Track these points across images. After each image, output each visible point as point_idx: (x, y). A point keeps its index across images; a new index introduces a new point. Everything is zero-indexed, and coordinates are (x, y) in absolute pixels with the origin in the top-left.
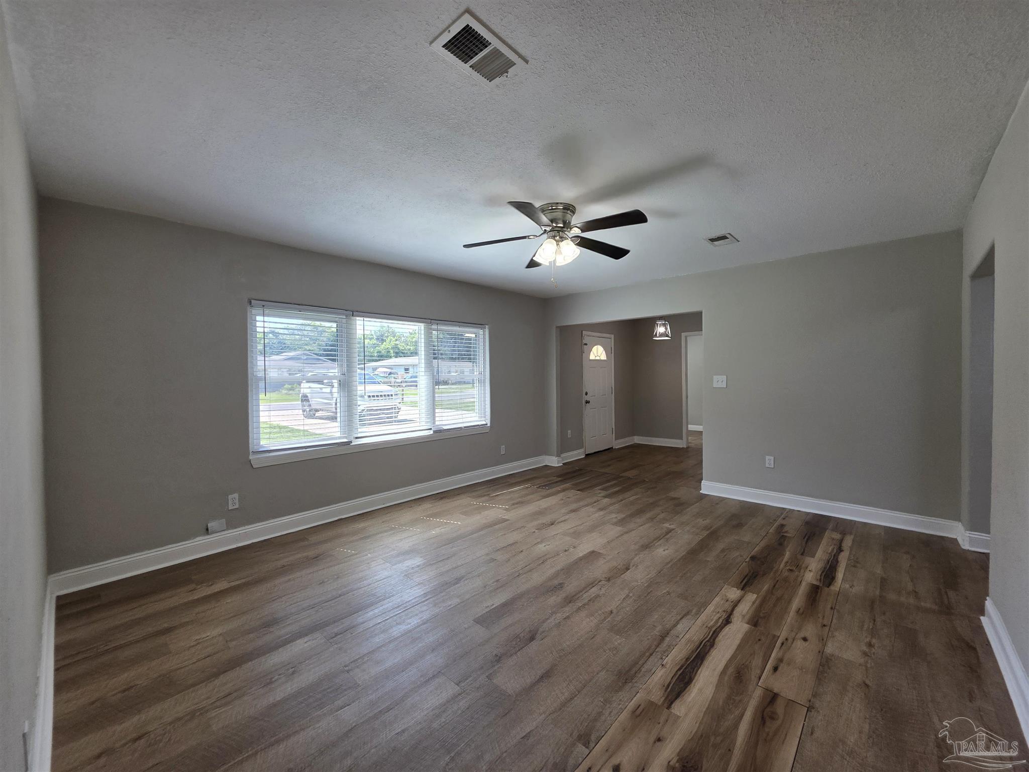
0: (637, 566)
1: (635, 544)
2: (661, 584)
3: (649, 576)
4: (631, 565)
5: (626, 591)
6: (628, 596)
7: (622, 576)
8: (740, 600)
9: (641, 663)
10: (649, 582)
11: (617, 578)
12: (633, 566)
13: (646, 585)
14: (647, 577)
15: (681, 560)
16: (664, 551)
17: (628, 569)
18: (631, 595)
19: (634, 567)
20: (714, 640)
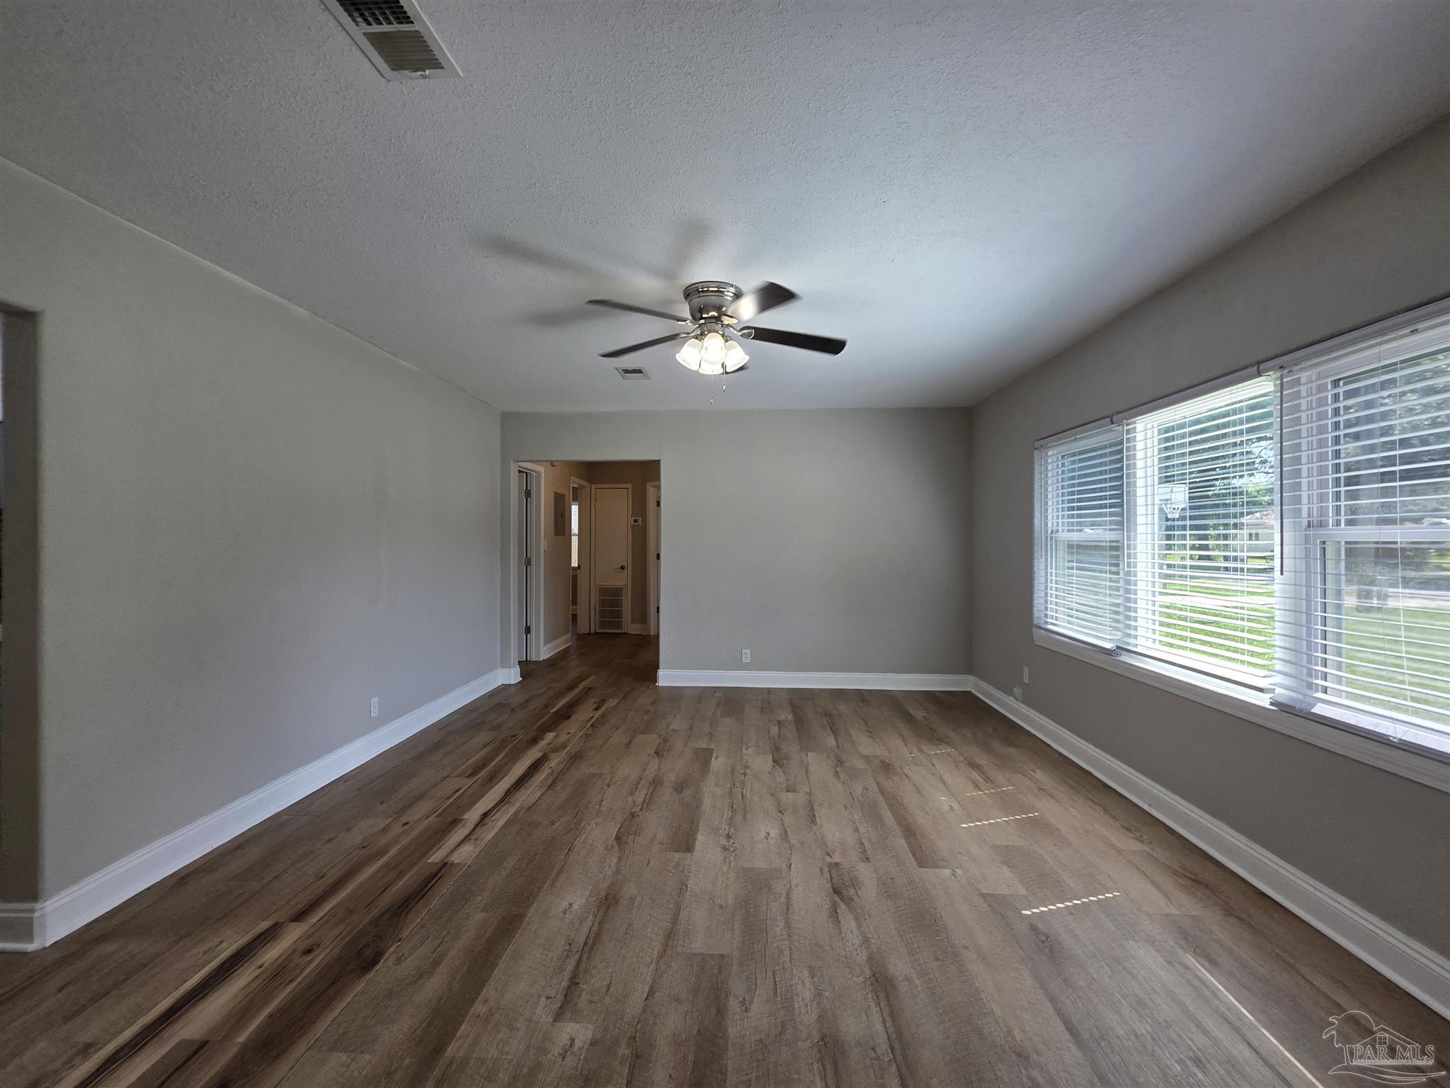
0: (606, 849)
1: (632, 899)
2: (564, 832)
3: (583, 838)
4: (616, 846)
5: (604, 809)
6: (600, 805)
7: (619, 825)
8: (458, 845)
9: (568, 765)
10: (580, 829)
11: (625, 820)
12: (612, 847)
13: (584, 823)
14: (586, 834)
15: (536, 889)
16: (571, 905)
17: (618, 838)
18: (597, 807)
19: (610, 844)
20: (506, 794)
